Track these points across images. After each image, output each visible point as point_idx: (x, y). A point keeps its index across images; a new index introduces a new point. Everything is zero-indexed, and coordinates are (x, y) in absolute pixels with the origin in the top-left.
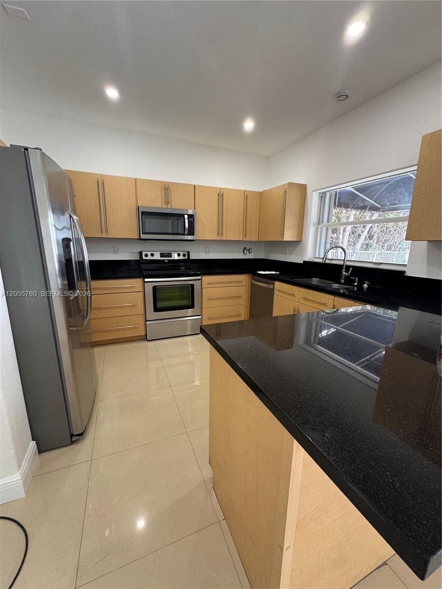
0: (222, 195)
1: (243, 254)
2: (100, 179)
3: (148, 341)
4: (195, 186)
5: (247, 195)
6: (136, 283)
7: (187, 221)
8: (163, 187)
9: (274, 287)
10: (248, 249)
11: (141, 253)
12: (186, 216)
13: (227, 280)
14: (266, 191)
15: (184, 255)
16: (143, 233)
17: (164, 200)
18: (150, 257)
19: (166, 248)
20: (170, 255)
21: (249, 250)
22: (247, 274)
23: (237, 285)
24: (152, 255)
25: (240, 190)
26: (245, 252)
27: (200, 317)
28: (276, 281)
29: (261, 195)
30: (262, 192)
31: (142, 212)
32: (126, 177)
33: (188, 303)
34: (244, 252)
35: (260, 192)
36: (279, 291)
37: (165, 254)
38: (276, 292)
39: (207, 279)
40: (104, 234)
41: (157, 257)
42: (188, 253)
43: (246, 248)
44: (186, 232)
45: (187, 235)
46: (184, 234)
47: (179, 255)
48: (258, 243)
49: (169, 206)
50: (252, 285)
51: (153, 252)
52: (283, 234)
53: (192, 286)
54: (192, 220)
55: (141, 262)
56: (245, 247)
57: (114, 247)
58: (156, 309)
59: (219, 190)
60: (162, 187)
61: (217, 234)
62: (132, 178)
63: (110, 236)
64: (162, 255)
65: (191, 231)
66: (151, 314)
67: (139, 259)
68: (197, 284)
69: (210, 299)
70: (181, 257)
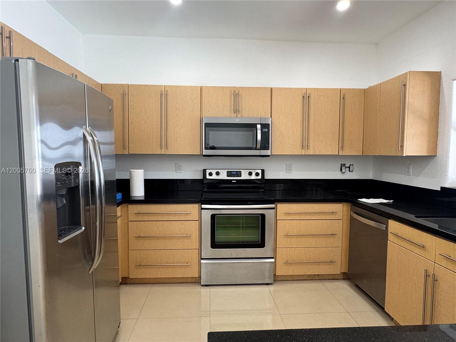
0: (309, 97)
1: (340, 173)
2: (163, 91)
3: (203, 285)
4: (272, 89)
5: (344, 95)
6: (192, 209)
7: (259, 132)
8: (233, 92)
9: (387, 228)
10: (347, 165)
11: (204, 171)
12: (259, 126)
13: (313, 211)
14: (373, 87)
15: (257, 174)
16: (206, 148)
17: (233, 108)
18: (214, 177)
19: (234, 165)
20: (239, 174)
21: (349, 167)
22: (345, 204)
23: (328, 217)
24: (218, 174)
25: (334, 89)
26: (343, 170)
27: (273, 260)
28: (390, 219)
29: (366, 93)
30: (367, 89)
31: (205, 124)
32: (191, 86)
33: (257, 240)
34: (341, 170)
35: (365, 90)
36: (396, 235)
37: (233, 173)
38: (390, 237)
39: (283, 208)
40: (163, 150)
41: (223, 176)
42: (263, 171)
43: (344, 165)
44: (259, 146)
45: (260, 149)
46: (256, 149)
47: (250, 174)
48: (363, 158)
49: (239, 115)
50: (352, 220)
51: (219, 171)
52: (402, 146)
53: (263, 216)
54: (266, 130)
55: (204, 182)
56: (343, 163)
57: (176, 164)
58: (214, 245)
59: (304, 92)
60: (231, 94)
61: (301, 147)
62: (198, 87)
63: (169, 152)
64: (229, 174)
65: (265, 144)
66: (208, 250)
67: (202, 178)
68: (269, 215)
69: (287, 236)
70: (253, 177)
